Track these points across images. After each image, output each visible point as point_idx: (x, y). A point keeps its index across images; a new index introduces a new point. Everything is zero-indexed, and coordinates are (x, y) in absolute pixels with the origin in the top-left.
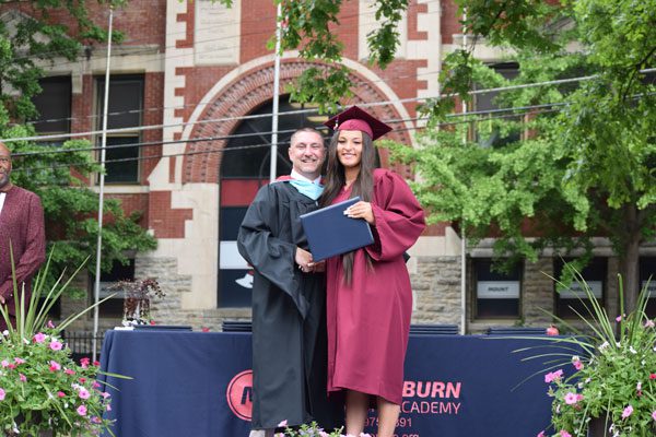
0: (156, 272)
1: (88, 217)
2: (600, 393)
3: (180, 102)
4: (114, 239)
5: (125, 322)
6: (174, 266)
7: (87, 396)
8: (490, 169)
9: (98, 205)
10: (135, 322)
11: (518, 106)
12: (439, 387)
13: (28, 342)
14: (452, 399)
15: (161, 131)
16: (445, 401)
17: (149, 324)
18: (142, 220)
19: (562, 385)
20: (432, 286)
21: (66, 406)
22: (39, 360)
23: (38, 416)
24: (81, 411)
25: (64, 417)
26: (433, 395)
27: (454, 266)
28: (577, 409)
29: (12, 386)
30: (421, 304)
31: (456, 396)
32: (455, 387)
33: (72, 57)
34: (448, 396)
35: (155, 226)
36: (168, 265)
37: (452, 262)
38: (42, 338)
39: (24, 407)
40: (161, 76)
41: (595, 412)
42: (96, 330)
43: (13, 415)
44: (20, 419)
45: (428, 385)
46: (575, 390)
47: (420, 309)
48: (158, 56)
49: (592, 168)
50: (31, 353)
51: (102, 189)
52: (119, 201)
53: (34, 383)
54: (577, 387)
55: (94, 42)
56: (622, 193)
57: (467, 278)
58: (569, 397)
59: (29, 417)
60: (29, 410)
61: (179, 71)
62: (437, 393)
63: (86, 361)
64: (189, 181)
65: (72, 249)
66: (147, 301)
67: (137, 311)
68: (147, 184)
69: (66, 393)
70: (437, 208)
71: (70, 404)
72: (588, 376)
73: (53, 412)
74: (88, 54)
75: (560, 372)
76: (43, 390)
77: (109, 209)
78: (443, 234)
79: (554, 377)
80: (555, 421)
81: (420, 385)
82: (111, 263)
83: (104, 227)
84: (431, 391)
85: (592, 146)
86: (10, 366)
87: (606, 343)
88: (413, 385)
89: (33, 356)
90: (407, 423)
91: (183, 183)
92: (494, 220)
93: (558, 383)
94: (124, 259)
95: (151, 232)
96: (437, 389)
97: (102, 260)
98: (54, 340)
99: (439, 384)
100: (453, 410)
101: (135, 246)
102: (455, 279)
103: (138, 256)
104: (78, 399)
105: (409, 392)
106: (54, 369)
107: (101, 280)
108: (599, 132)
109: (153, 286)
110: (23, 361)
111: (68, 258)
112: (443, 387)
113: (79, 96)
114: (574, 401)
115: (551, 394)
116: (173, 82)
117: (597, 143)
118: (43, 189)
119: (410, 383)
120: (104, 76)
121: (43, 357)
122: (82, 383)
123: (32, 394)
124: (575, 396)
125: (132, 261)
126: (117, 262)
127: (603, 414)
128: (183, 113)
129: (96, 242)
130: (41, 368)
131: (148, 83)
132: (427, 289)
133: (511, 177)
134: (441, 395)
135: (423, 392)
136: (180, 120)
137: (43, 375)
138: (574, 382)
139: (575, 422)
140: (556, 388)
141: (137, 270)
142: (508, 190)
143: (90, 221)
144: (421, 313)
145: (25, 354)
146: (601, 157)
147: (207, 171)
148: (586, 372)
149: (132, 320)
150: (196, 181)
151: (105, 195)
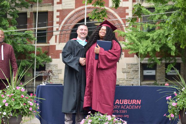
0: (52, 68)
1: (32, 53)
2: (182, 103)
3: (58, 20)
4: (39, 59)
5: (43, 83)
6: (57, 67)
7: (32, 105)
8: (147, 38)
9: (35, 49)
10: (46, 83)
11: (155, 20)
12: (134, 101)
13: (15, 89)
14: (138, 104)
15: (53, 28)
16: (136, 105)
17: (50, 83)
18: (47, 54)
19: (171, 100)
20: (130, 72)
21: (26, 108)
22: (18, 94)
23: (18, 111)
24: (31, 109)
25: (26, 111)
26: (133, 104)
27: (137, 66)
28: (176, 107)
29: (10, 102)
30: (127, 77)
31: (140, 104)
32: (139, 101)
33: (27, 7)
34: (137, 104)
35: (51, 55)
36: (55, 66)
37: (136, 65)
38: (19, 88)
39: (14, 108)
40: (52, 12)
41: (181, 108)
42: (35, 85)
43: (10, 110)
44: (13, 112)
45: (131, 101)
46: (175, 102)
47: (127, 78)
48: (52, 6)
49: (176, 37)
50: (16, 92)
51: (36, 45)
52: (41, 48)
53: (17, 101)
54: (175, 101)
55: (33, 3)
56: (185, 44)
57: (140, 69)
58: (173, 104)
59: (15, 111)
60: (15, 109)
61: (58, 11)
62: (134, 103)
63: (32, 94)
64: (61, 42)
65: (27, 62)
66: (49, 77)
67: (46, 80)
68: (49, 43)
69: (26, 104)
70: (132, 49)
71: (27, 107)
72: (179, 98)
73: (22, 109)
74: (32, 6)
75: (171, 96)
76: (19, 103)
77: (38, 50)
78: (133, 56)
79: (169, 98)
80: (169, 111)
81: (129, 101)
82: (39, 66)
83: (36, 56)
84: (132, 102)
85: (176, 30)
86: (9, 96)
87: (184, 88)
88: (127, 101)
89: (16, 93)
90: (125, 112)
91: (59, 43)
92: (148, 52)
93: (170, 100)
94: (42, 65)
95: (50, 57)
96: (134, 102)
97: (36, 65)
98: (22, 88)
99: (135, 100)
100: (139, 108)
101: (46, 61)
102: (137, 70)
103: (46, 64)
104: (30, 106)
105: (126, 103)
106: (22, 97)
107: (36, 71)
108: (178, 26)
109: (51, 72)
110: (13, 95)
111: (26, 64)
112: (136, 101)
113: (29, 18)
114: (175, 105)
115: (168, 103)
116: (56, 14)
117: (177, 30)
118: (19, 45)
119: (126, 100)
120: (36, 12)
121: (19, 93)
122: (31, 101)
123: (16, 104)
124: (175, 104)
125: (45, 65)
126: (40, 66)
127: (183, 109)
128: (59, 23)
129: (34, 60)
130: (19, 97)
131: (49, 14)
132: (129, 72)
133: (153, 40)
134: (135, 104)
135: (130, 103)
136: (58, 25)
137: (19, 99)
138: (175, 99)
139: (175, 111)
140: (169, 101)
141: (46, 68)
142: (152, 44)
143: (32, 54)
144: (127, 79)
145: (14, 92)
146: (179, 34)
147: (66, 39)
148: (178, 96)
149: (45, 82)
150: (63, 42)
151: (37, 46)
